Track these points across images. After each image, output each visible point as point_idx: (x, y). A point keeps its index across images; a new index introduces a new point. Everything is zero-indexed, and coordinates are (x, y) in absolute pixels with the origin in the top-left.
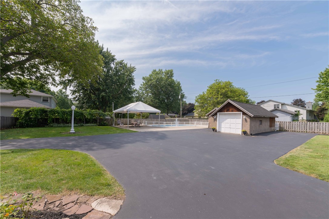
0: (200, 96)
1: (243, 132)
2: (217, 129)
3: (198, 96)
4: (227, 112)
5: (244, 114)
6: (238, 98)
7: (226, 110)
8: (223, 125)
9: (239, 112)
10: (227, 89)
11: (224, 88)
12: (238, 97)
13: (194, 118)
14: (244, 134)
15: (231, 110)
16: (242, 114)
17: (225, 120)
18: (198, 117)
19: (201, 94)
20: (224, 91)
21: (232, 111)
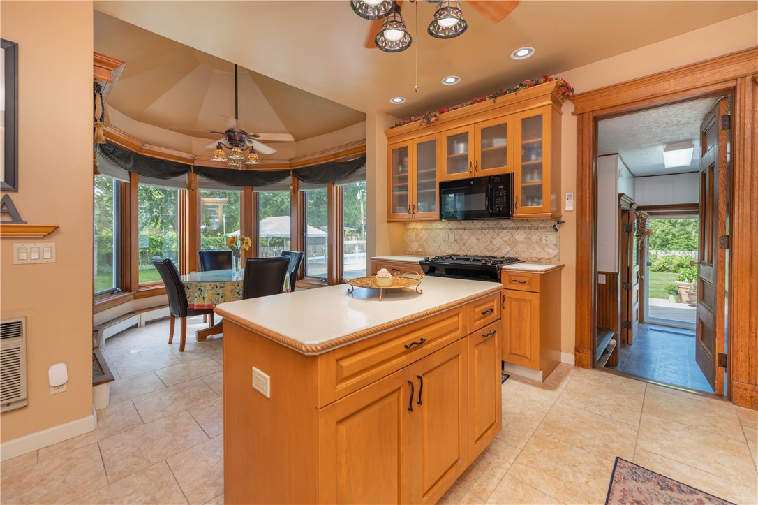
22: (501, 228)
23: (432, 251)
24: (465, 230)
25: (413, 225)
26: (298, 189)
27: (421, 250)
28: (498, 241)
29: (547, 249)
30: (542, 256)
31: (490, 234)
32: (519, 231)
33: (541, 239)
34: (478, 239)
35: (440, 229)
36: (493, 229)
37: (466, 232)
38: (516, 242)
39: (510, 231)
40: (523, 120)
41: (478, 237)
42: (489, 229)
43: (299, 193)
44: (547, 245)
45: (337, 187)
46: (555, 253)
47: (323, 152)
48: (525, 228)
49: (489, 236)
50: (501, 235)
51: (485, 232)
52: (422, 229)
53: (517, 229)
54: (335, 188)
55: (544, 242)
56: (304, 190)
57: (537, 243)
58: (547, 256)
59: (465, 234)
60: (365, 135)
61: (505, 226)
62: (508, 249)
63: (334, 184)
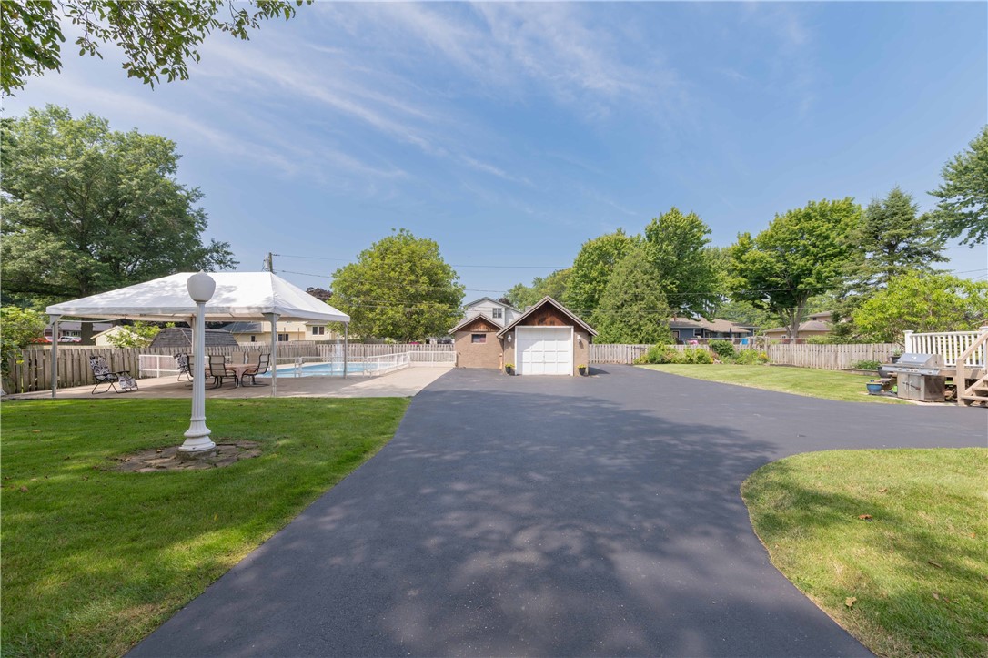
1: (580, 368)
2: (516, 369)
4: (539, 324)
5: (579, 329)
7: (536, 320)
8: (526, 356)
9: (568, 327)
14: (580, 373)
15: (549, 320)
16: (572, 330)
17: (532, 344)
21: (552, 323)
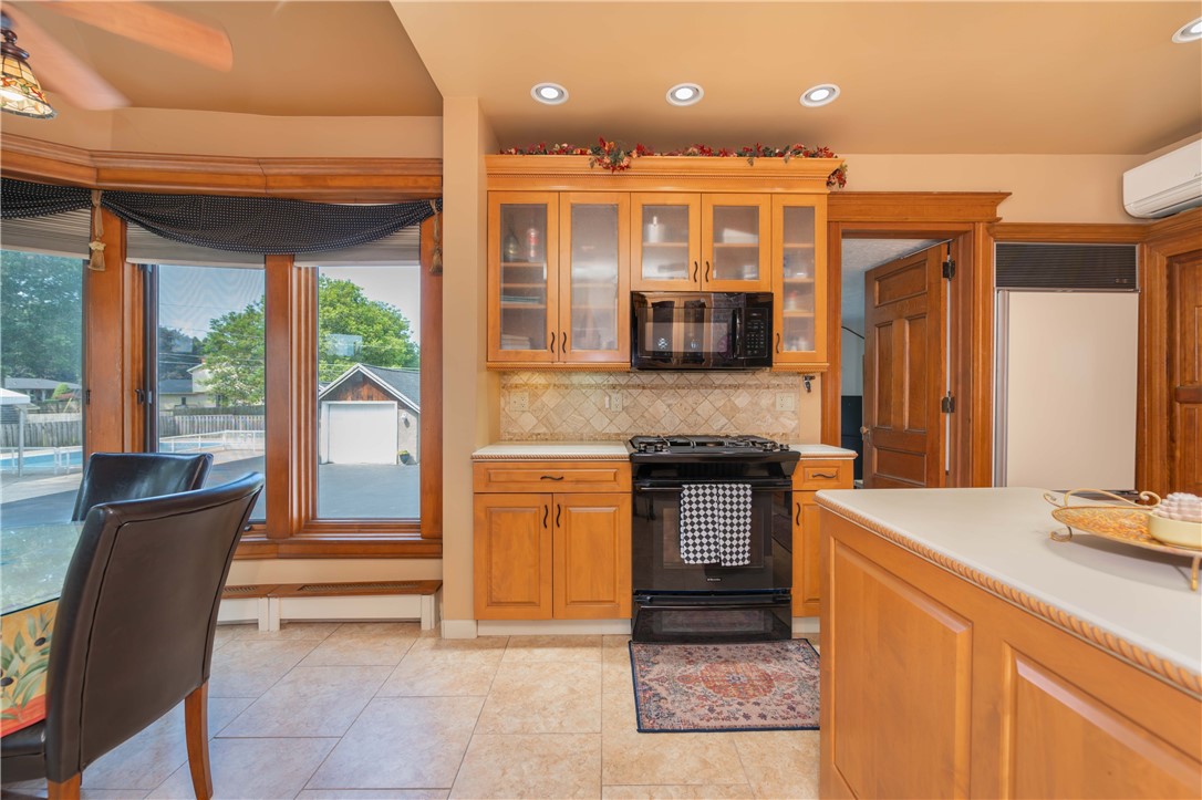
0: (233, 319)
1: (401, 456)
2: (322, 455)
3: (224, 319)
6: (381, 342)
7: (350, 395)
9: (388, 400)
10: (346, 310)
11: (332, 305)
12: (380, 338)
13: (191, 402)
14: (404, 462)
15: (365, 393)
16: (395, 406)
18: (210, 404)
19: (237, 312)
20: (334, 314)
22: (711, 386)
23: (570, 430)
24: (644, 388)
25: (522, 378)
26: (124, 256)
27: (543, 430)
28: (705, 408)
29: (782, 419)
30: (775, 431)
31: (691, 398)
32: (740, 390)
33: (774, 405)
34: (669, 406)
35: (590, 386)
36: (697, 387)
37: (647, 392)
38: (735, 409)
39: (727, 391)
40: (784, 207)
41: (669, 402)
42: (690, 386)
43: (127, 269)
44: (782, 413)
45: (301, 266)
46: (794, 425)
47: (258, 161)
48: (750, 386)
49: (690, 400)
50: (711, 398)
51: (683, 392)
52: (546, 387)
53: (737, 387)
54: (295, 271)
55: (778, 408)
56: (148, 262)
57: (769, 411)
58: (782, 431)
59: (644, 398)
60: (442, 154)
61: (718, 383)
62: (723, 420)
63: (293, 259)
